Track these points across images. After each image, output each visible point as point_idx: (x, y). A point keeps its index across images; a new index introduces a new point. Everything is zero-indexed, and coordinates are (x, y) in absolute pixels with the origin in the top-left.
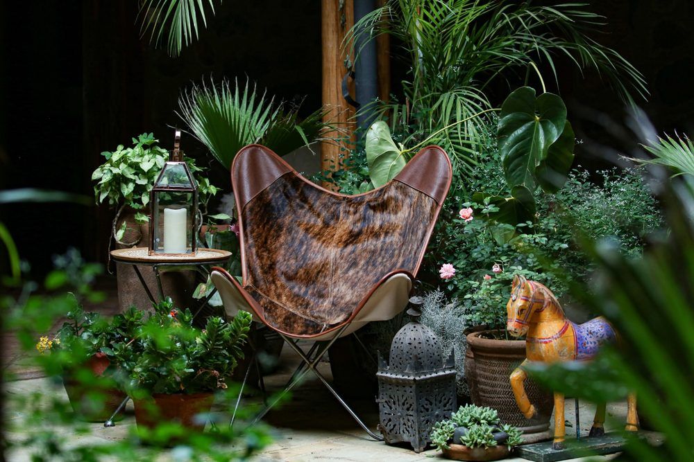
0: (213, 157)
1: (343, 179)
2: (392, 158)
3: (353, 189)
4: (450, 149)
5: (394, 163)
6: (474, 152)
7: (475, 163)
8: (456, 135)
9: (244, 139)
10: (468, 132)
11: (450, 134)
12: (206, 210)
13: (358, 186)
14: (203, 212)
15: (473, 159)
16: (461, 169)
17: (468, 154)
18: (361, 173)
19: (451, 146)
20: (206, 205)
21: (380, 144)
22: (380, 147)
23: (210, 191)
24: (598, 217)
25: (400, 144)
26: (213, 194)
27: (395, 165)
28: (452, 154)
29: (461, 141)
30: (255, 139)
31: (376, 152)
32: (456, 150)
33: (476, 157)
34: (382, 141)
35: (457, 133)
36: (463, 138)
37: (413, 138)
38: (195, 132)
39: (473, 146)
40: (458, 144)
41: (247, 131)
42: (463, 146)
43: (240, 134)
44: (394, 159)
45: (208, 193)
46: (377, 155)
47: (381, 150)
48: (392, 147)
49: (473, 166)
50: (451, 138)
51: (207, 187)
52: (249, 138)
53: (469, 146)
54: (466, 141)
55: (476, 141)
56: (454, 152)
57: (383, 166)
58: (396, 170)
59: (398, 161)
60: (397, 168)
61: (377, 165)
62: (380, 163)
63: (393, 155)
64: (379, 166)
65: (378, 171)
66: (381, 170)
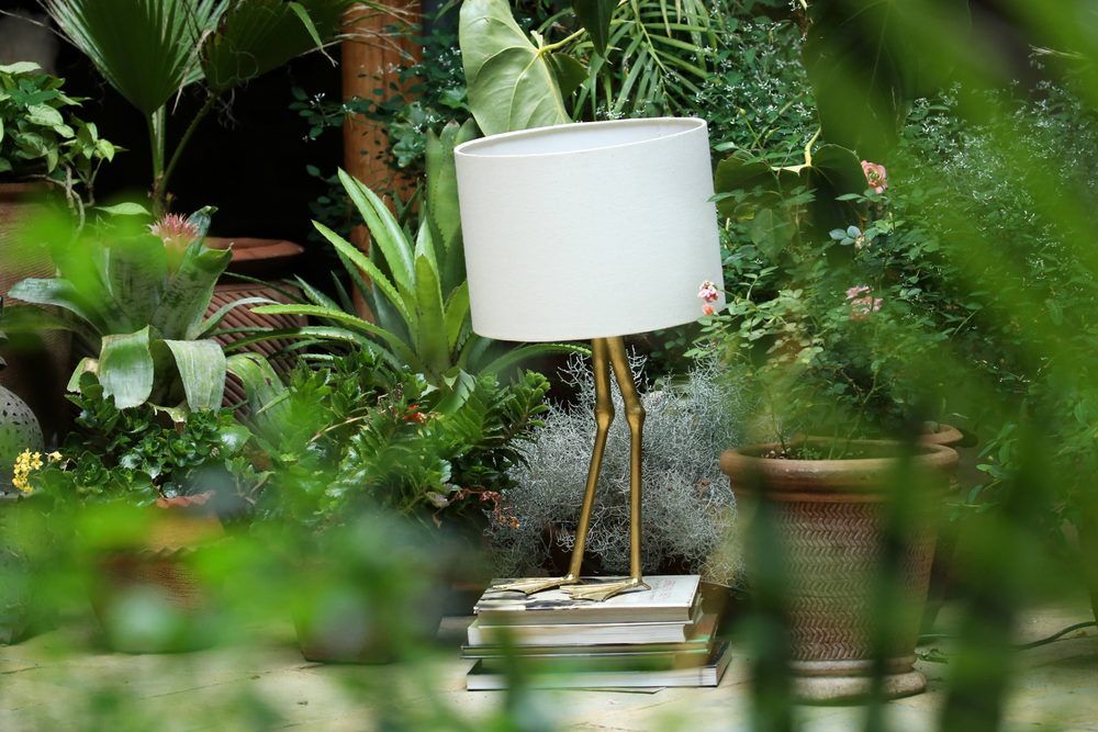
0: (102, 80)
1: (402, 121)
2: (518, 63)
3: (425, 142)
4: (644, 44)
5: (524, 75)
6: (697, 49)
7: (702, 73)
8: (657, 14)
9: (173, 37)
10: (682, 7)
11: (642, 10)
12: (91, 196)
13: (438, 132)
14: (85, 200)
15: (696, 64)
16: (668, 89)
17: (687, 56)
18: (443, 102)
19: (644, 39)
20: (90, 185)
21: (491, 32)
22: (490, 37)
23: (98, 154)
24: (988, 187)
25: (533, 32)
26: (106, 159)
27: (524, 81)
28: (649, 56)
29: (668, 27)
30: (200, 34)
31: (484, 49)
32: (659, 46)
33: (702, 60)
34: (496, 25)
35: (659, 9)
36: (673, 20)
37: (555, 24)
38: (61, 24)
39: (696, 37)
40: (663, 32)
41: (179, 17)
42: (674, 36)
43: (165, 26)
44: (524, 65)
45: (95, 159)
46: (485, 57)
47: (495, 47)
48: (515, 37)
49: (697, 80)
50: (643, 20)
51: (92, 145)
52: (186, 32)
53: (686, 36)
54: (678, 26)
55: (701, 25)
56: (652, 51)
57: (501, 82)
58: (530, 90)
59: (533, 72)
60: (531, 86)
61: (486, 81)
62: (493, 76)
63: (519, 58)
64: (489, 83)
65: (489, 93)
66: (496, 93)
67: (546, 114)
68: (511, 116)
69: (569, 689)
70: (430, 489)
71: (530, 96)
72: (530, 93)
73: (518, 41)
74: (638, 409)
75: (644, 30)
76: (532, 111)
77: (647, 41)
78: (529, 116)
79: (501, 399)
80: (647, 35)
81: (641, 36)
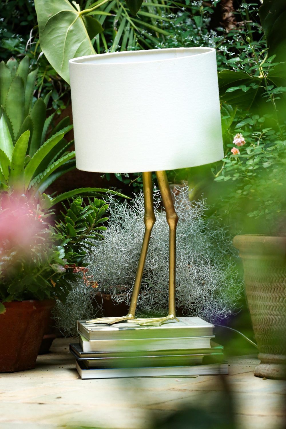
2: (67, 20)
5: (71, 27)
21: (52, 1)
25: (74, 2)
27: (71, 31)
28: (127, 22)
31: (49, 11)
44: (71, 21)
46: (49, 15)
47: (56, 10)
48: (65, 5)
56: (129, 18)
57: (58, 31)
58: (74, 37)
59: (76, 25)
60: (75, 34)
61: (50, 31)
62: (53, 28)
63: (68, 17)
64: (51, 31)
65: (52, 38)
66: (55, 38)
67: (85, 51)
68: (65, 52)
69: (143, 377)
70: (53, 262)
71: (74, 40)
72: (75, 38)
73: (67, 7)
74: (174, 216)
75: (122, 7)
76: (77, 48)
77: (125, 13)
78: (75, 52)
79: (85, 213)
80: (125, 9)
81: (121, 10)
